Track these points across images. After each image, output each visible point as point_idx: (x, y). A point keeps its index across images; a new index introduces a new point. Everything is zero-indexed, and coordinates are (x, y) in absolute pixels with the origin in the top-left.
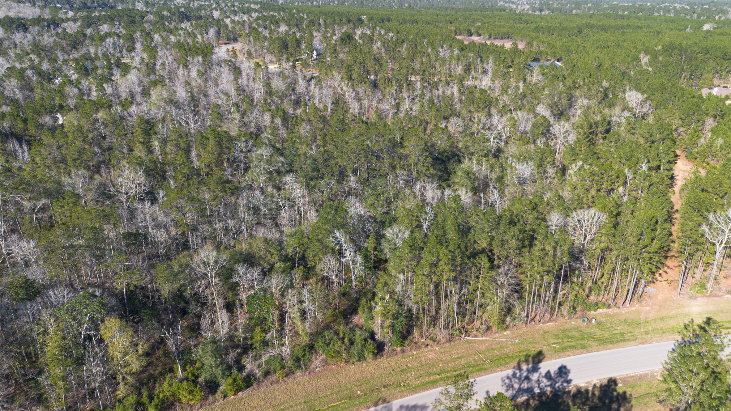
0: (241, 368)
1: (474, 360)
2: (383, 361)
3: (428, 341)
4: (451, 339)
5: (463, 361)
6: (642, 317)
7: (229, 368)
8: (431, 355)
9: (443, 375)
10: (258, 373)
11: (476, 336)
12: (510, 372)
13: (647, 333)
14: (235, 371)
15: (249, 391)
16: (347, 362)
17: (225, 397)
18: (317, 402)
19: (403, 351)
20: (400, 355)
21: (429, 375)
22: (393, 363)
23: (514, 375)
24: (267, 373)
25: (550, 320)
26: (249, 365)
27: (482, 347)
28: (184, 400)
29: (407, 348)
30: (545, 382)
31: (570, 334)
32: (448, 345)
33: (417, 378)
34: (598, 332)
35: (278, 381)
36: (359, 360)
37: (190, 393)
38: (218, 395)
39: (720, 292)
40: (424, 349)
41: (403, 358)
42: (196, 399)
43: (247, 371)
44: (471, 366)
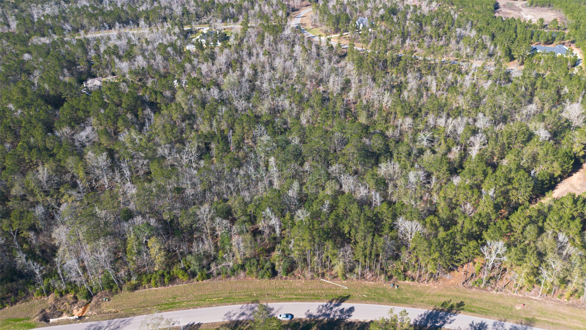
0: (209, 269)
1: (318, 293)
2: (274, 282)
3: (302, 277)
4: (313, 278)
5: (312, 292)
6: (428, 292)
7: (203, 266)
8: (298, 284)
9: (298, 297)
10: (215, 273)
11: (327, 280)
12: (326, 303)
13: (422, 302)
14: (205, 269)
15: (208, 281)
16: (256, 277)
17: (198, 281)
18: (234, 294)
19: (286, 279)
20: (283, 280)
21: (291, 294)
22: (277, 284)
23: (326, 306)
24: (219, 274)
25: (373, 281)
26: (213, 267)
27: (326, 287)
28: (181, 278)
29: (289, 277)
30: (339, 313)
31: (378, 291)
32: (310, 281)
33: (285, 294)
34: (394, 294)
35: (222, 279)
36: (262, 278)
37: (183, 275)
38: (195, 279)
39: (489, 288)
40: (297, 280)
41: (284, 282)
42: (185, 279)
43: (211, 271)
44: (314, 295)
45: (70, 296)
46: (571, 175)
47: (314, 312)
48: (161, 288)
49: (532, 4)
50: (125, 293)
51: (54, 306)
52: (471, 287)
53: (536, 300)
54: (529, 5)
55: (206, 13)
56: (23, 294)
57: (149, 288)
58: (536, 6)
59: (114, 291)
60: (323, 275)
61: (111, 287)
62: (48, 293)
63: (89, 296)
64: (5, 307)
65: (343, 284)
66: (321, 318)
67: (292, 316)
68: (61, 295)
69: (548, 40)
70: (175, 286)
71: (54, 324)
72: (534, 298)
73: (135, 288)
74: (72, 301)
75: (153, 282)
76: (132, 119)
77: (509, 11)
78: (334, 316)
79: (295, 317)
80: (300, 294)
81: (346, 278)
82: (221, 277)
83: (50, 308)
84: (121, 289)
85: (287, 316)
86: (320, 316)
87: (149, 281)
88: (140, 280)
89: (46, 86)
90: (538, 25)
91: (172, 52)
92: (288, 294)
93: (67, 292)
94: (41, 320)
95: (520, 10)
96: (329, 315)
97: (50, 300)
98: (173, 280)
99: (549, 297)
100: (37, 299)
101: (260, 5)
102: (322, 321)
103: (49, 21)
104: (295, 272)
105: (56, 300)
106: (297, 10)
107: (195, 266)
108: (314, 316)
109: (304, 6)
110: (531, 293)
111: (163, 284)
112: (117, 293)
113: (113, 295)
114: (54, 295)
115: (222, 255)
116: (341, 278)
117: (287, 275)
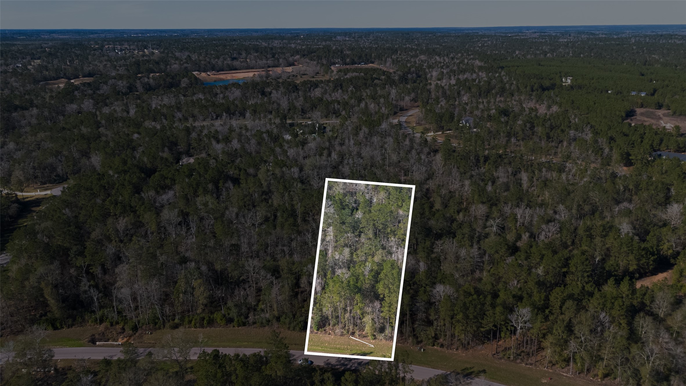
0: (247, 317)
1: (344, 348)
3: (332, 333)
4: (342, 335)
5: (338, 346)
6: (454, 358)
7: (242, 314)
8: (327, 339)
9: (323, 349)
10: (251, 321)
11: (356, 338)
13: (445, 365)
14: (242, 317)
15: (243, 328)
16: (288, 329)
17: (234, 327)
19: (317, 333)
20: (314, 334)
21: (318, 346)
24: (254, 323)
25: (401, 343)
26: (251, 318)
27: (353, 343)
28: (219, 322)
29: (319, 332)
30: (356, 365)
32: (339, 337)
34: (418, 356)
35: (257, 328)
37: (221, 320)
38: (232, 325)
39: (519, 361)
40: (327, 335)
41: (314, 336)
42: (223, 323)
43: (248, 319)
44: (339, 349)
45: (119, 327)
46: (656, 275)
47: (334, 361)
49: (675, 113)
50: (167, 330)
51: (103, 333)
52: (501, 359)
53: (566, 376)
54: (671, 114)
55: (312, 108)
56: (80, 320)
57: (189, 327)
58: (680, 115)
59: (157, 326)
60: (353, 334)
61: (156, 324)
62: (102, 321)
63: (135, 329)
64: (63, 328)
65: (370, 343)
66: (337, 367)
67: (312, 362)
68: (112, 325)
69: (679, 148)
70: (213, 329)
71: (100, 346)
72: (565, 374)
73: (176, 326)
74: (119, 331)
75: (193, 322)
76: (212, 190)
77: (646, 119)
78: (351, 366)
79: (314, 364)
80: (326, 347)
81: (375, 339)
82: (255, 325)
83: (99, 334)
84: (164, 326)
86: (337, 365)
87: (190, 322)
88: (182, 319)
90: (674, 133)
91: (266, 138)
92: (314, 345)
93: (117, 323)
94: (89, 342)
95: (660, 118)
96: (347, 365)
97: (101, 328)
98: (211, 323)
99: (582, 375)
100: (91, 326)
101: (366, 103)
102: (338, 369)
103: (165, 111)
104: (327, 328)
105: (107, 328)
106: (406, 110)
107: (234, 313)
108: (332, 365)
109: (414, 107)
110: (564, 370)
111: (202, 326)
112: (160, 328)
113: (156, 329)
114: (106, 324)
115: (261, 306)
116: (370, 337)
117: (318, 330)
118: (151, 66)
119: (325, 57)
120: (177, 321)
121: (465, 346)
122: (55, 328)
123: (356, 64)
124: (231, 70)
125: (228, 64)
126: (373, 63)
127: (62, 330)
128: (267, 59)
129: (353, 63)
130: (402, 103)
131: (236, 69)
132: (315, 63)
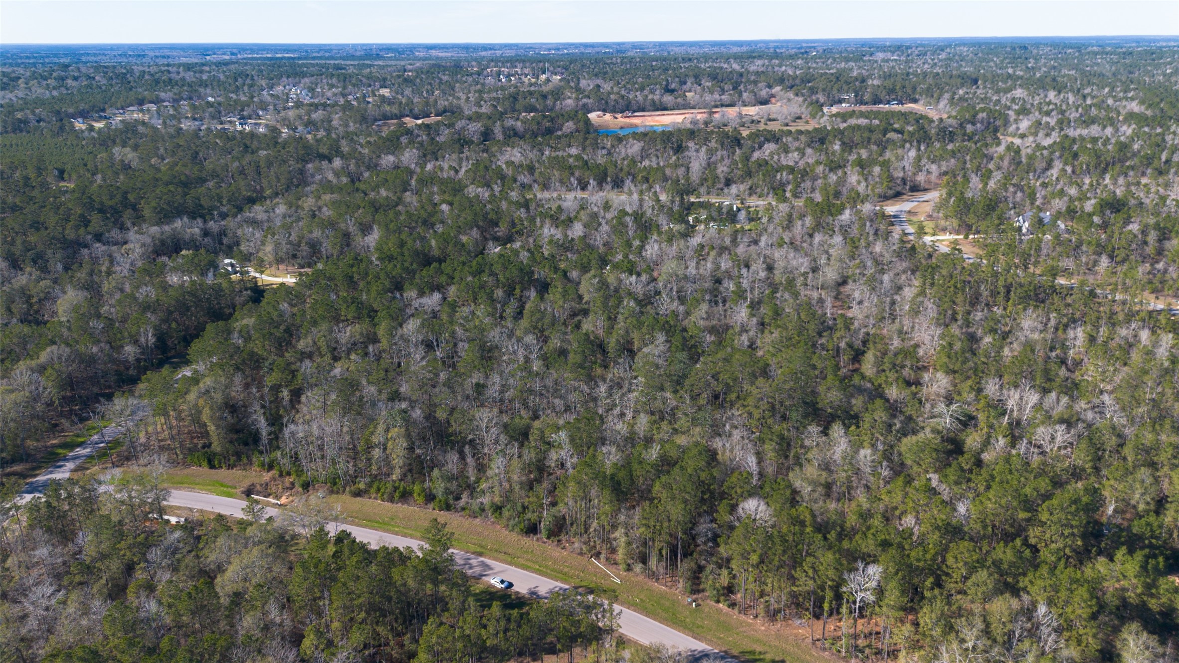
0: (458, 498)
1: (574, 573)
2: (528, 542)
3: (568, 546)
4: (580, 553)
5: (566, 570)
6: (743, 629)
7: (451, 493)
8: (555, 555)
9: (541, 568)
10: (459, 506)
11: (600, 562)
12: (567, 587)
14: (450, 497)
15: (446, 513)
16: (506, 527)
17: (434, 509)
19: (544, 542)
20: (539, 543)
21: (536, 562)
22: (527, 544)
23: (566, 590)
24: (463, 509)
25: (667, 586)
26: (463, 499)
27: (591, 570)
28: (415, 498)
29: (549, 542)
31: (662, 601)
32: (574, 555)
33: (527, 560)
34: (682, 613)
35: (464, 516)
36: (513, 531)
37: (420, 495)
38: (431, 506)
40: (559, 549)
41: (538, 545)
42: (421, 500)
43: (457, 502)
44: (565, 574)
45: (288, 480)
47: (543, 591)
48: (388, 504)
50: (346, 498)
51: (266, 485)
52: (825, 649)
56: (245, 460)
57: (375, 499)
59: (335, 489)
60: (597, 555)
61: (335, 484)
62: (270, 467)
63: (306, 486)
64: (221, 467)
65: (618, 576)
67: (511, 585)
68: (281, 475)
70: (405, 506)
73: (358, 494)
74: (288, 485)
75: (382, 492)
79: (515, 588)
80: (547, 567)
81: (628, 570)
82: (463, 513)
83: (261, 485)
84: (344, 491)
85: (502, 582)
87: (378, 490)
88: (369, 485)
89: (433, 243)
92: (532, 561)
93: (289, 474)
94: (243, 492)
97: (267, 476)
98: (405, 496)
100: (255, 471)
104: (563, 537)
105: (273, 479)
108: (537, 595)
111: (391, 500)
112: (338, 493)
113: (332, 493)
114: (275, 472)
115: (484, 486)
116: (622, 567)
117: (548, 538)
118: (533, 100)
119: (824, 90)
120: (362, 486)
121: (773, 615)
122: (212, 467)
123: (880, 102)
124: (657, 110)
125: (653, 100)
126: (915, 101)
127: (219, 471)
128: (723, 91)
129: (876, 101)
130: (921, 178)
131: (665, 109)
132: (801, 99)
